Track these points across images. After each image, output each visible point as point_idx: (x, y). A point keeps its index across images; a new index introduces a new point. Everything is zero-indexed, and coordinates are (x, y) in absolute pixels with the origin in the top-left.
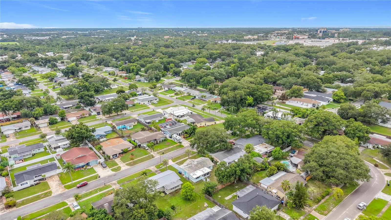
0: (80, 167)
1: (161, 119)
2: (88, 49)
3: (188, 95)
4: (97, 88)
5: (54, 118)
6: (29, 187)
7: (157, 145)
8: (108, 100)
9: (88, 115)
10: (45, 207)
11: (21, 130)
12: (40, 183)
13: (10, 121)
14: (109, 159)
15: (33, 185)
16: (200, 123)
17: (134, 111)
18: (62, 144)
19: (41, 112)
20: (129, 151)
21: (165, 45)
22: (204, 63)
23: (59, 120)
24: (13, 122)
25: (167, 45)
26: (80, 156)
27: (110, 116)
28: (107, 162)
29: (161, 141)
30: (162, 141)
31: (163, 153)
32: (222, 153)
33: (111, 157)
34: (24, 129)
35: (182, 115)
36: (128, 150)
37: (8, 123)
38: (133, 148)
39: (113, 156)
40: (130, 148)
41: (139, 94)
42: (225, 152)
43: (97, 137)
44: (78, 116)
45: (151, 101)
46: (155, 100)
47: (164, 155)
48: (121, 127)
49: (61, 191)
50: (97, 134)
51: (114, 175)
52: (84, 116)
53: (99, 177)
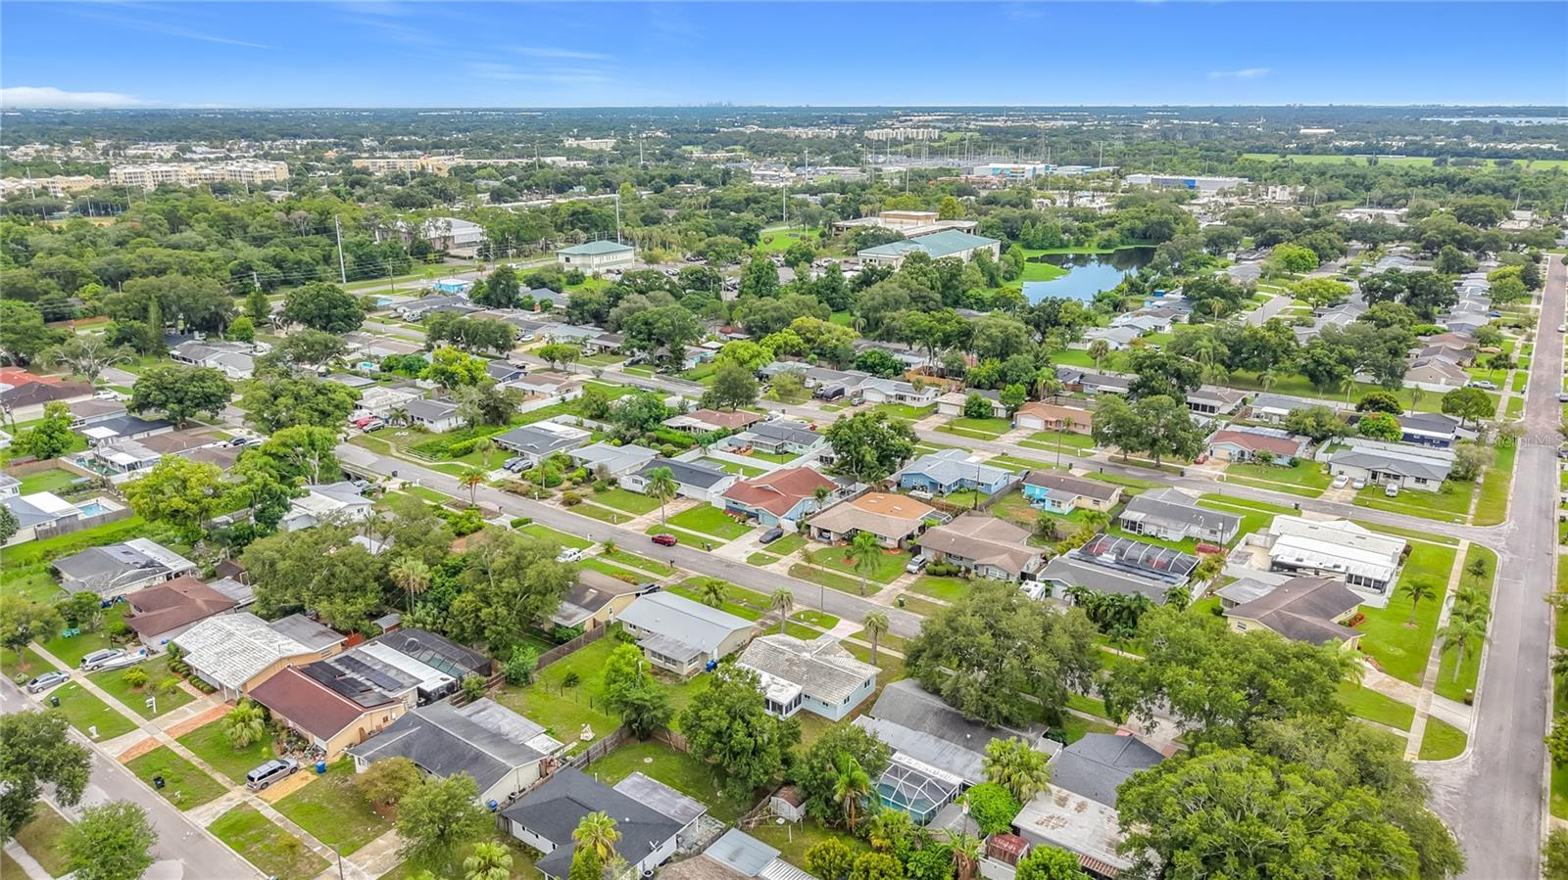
0: (741, 513)
4: (1312, 367)
5: (984, 400)
6: (640, 494)
7: (959, 581)
8: (1267, 413)
9: (1088, 431)
10: (573, 532)
11: (903, 402)
14: (809, 534)
15: (648, 494)
16: (1241, 620)
19: (984, 373)
20: (879, 547)
23: (1002, 413)
26: (770, 487)
27: (1125, 460)
28: (793, 538)
31: (902, 604)
32: (927, 706)
33: (814, 531)
34: (908, 401)
36: (879, 543)
37: (929, 379)
38: (900, 547)
39: (822, 531)
40: (888, 541)
41: (1437, 439)
42: (949, 712)
43: (920, 482)
44: (1051, 419)
45: (1388, 476)
46: (1418, 480)
47: (899, 610)
48: (1038, 492)
49: (636, 527)
50: (926, 471)
51: (729, 566)
52: (1072, 428)
53: (709, 549)
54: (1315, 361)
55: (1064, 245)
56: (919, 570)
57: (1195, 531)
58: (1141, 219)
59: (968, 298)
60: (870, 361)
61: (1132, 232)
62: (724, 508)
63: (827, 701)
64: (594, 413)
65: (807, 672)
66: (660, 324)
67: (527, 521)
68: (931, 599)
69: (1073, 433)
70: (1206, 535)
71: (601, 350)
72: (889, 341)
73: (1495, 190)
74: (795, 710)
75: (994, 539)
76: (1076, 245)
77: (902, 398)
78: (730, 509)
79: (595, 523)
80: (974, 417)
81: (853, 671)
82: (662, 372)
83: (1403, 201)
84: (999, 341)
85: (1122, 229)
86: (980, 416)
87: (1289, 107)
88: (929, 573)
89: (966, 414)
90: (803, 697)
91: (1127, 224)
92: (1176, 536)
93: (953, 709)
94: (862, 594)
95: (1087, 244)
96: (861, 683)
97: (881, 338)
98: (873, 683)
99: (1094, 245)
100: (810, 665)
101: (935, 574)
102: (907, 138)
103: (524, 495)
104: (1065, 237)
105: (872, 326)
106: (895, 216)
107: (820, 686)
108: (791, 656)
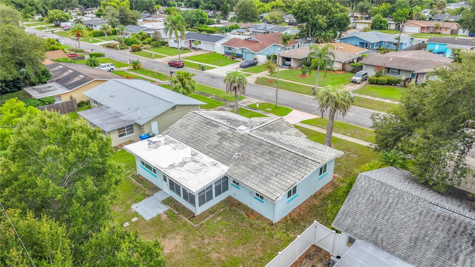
12: (188, 50)
15: (181, 49)
26: (253, 39)
38: (343, 70)
39: (284, 60)
40: (334, 65)
44: (425, 26)
48: (437, 47)
50: (357, 36)
53: (203, 70)
56: (362, 81)
62: (223, 53)
63: (261, 191)
65: (241, 149)
68: (377, 99)
74: (216, 200)
78: (227, 54)
81: (304, 152)
86: (381, 28)
88: (372, 82)
90: (230, 182)
94: (314, 94)
96: (316, 168)
98: (330, 169)
100: (246, 140)
101: (377, 83)
103: (113, 48)
107: (254, 169)
108: (225, 129)
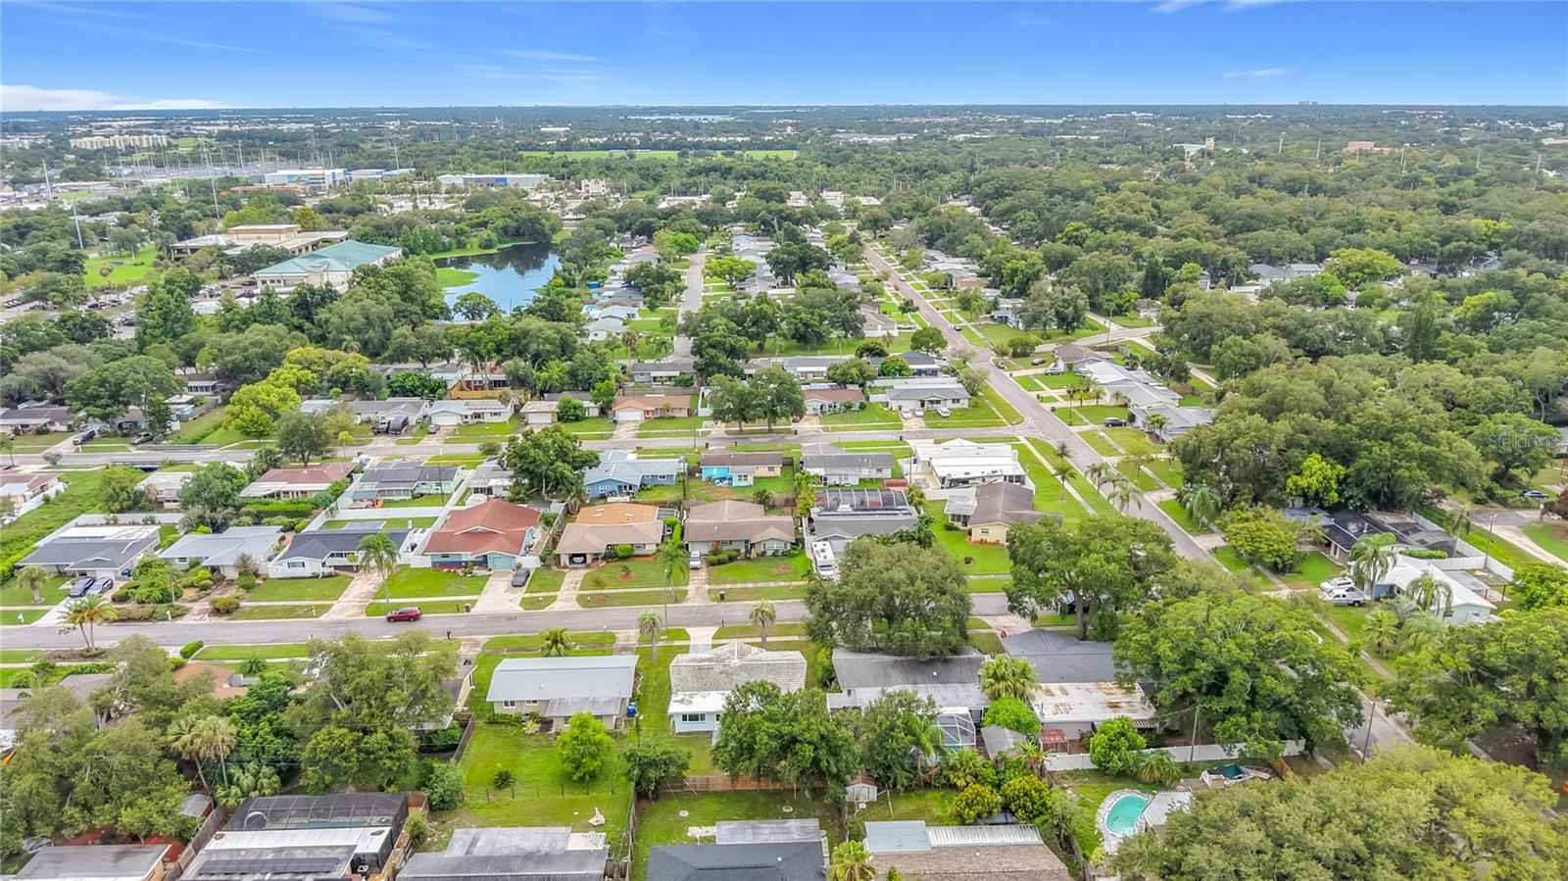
0: (459, 564)
1: (879, 475)
2: (968, 184)
3: (1116, 406)
4: (802, 329)
5: (576, 401)
6: (305, 578)
7: (743, 564)
8: (802, 373)
9: (684, 414)
10: (273, 641)
11: (481, 420)
12: (337, 575)
13: (483, 388)
14: (558, 564)
15: (317, 577)
16: (985, 527)
17: (833, 429)
18: (500, 483)
19: (555, 377)
20: (638, 556)
21: (1285, 183)
22: (1370, 274)
23: (595, 412)
24: (489, 393)
25: (1294, 180)
26: (480, 528)
27: (741, 431)
28: (546, 572)
29: (770, 553)
30: (774, 555)
31: (722, 597)
32: (881, 663)
33: (565, 560)
34: (487, 418)
35: (961, 476)
36: (637, 552)
37: (480, 393)
38: (659, 551)
39: (572, 557)
40: (647, 547)
41: (929, 370)
42: (901, 662)
43: (607, 488)
44: (649, 408)
45: (932, 402)
46: (954, 401)
47: (724, 604)
48: (715, 472)
49: (349, 613)
50: (611, 475)
51: (510, 619)
52: (670, 414)
53: (468, 609)
54: (804, 324)
55: (446, 249)
56: (702, 564)
57: (865, 473)
58: (509, 216)
59: (431, 308)
60: (408, 384)
61: (505, 230)
62: (429, 565)
64: (125, 504)
65: (751, 676)
66: (130, 382)
67: (200, 645)
68: (739, 585)
69: (674, 418)
70: (875, 474)
71: (16, 432)
72: (406, 361)
73: (755, 177)
75: (747, 517)
76: (458, 247)
77: (477, 416)
78: (438, 566)
79: (289, 623)
80: (571, 421)
82: (142, 442)
83: (694, 189)
84: (558, 342)
85: (496, 228)
86: (577, 419)
87: (500, 107)
88: (712, 564)
89: (559, 420)
91: (500, 223)
92: (854, 481)
93: (903, 658)
94: (677, 601)
95: (469, 246)
97: (392, 360)
99: (476, 246)
101: (720, 563)
102: (129, 147)
103: (146, 620)
104: (446, 240)
105: (373, 351)
106: (248, 232)
108: (721, 668)
